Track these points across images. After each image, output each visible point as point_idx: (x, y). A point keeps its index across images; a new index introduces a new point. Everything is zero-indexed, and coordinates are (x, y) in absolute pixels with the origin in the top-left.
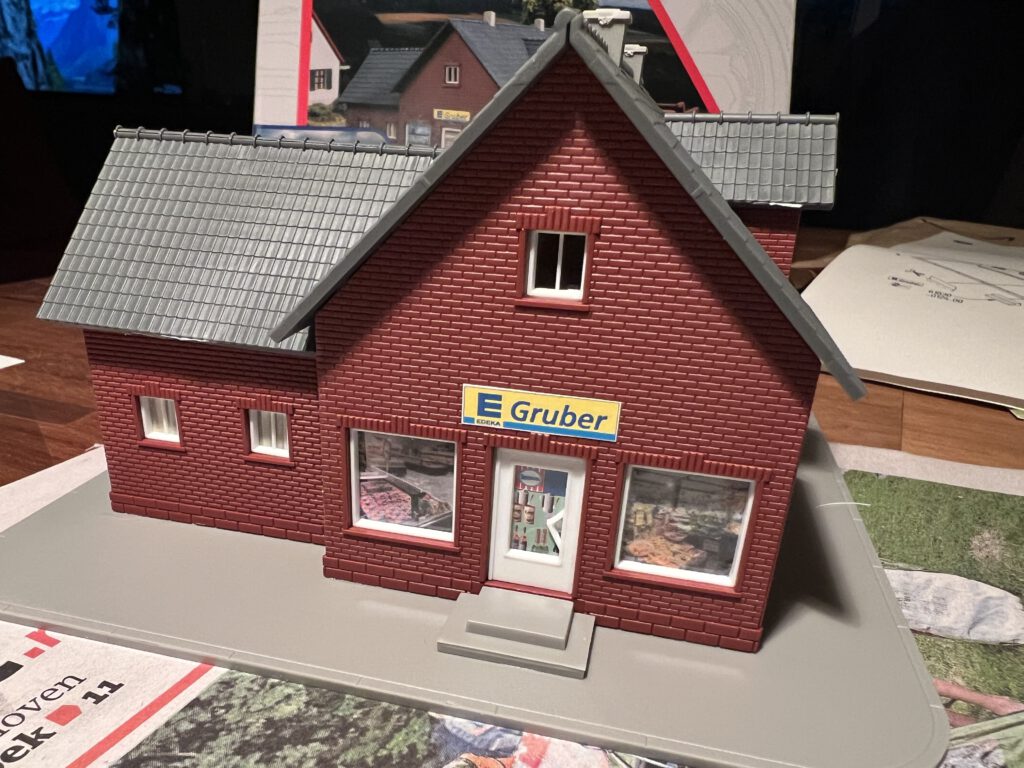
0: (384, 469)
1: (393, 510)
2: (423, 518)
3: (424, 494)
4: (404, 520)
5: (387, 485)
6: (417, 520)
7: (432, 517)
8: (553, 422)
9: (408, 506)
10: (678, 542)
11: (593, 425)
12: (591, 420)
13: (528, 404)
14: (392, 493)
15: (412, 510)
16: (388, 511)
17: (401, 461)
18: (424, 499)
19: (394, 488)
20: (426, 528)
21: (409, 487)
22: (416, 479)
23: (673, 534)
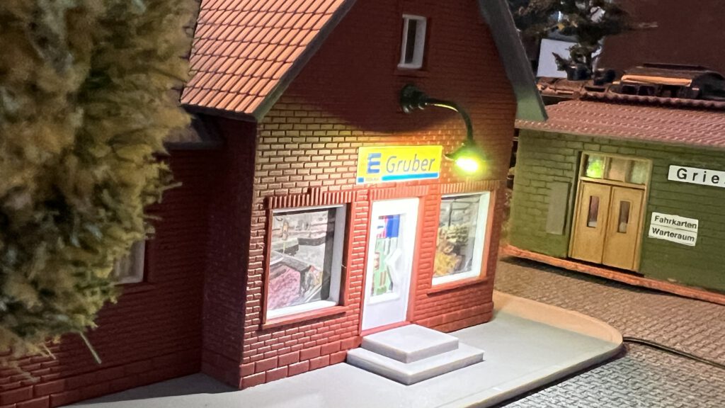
0: (281, 251)
1: (285, 293)
2: (308, 292)
3: (310, 267)
4: (293, 302)
5: (284, 267)
6: (303, 296)
7: (315, 289)
8: (408, 170)
9: (297, 285)
10: (449, 254)
11: (427, 167)
12: (426, 164)
13: (395, 157)
14: (286, 274)
15: (300, 288)
16: (281, 296)
17: (295, 238)
18: (310, 272)
19: (288, 268)
20: (310, 302)
21: (301, 264)
22: (305, 254)
23: (447, 248)
